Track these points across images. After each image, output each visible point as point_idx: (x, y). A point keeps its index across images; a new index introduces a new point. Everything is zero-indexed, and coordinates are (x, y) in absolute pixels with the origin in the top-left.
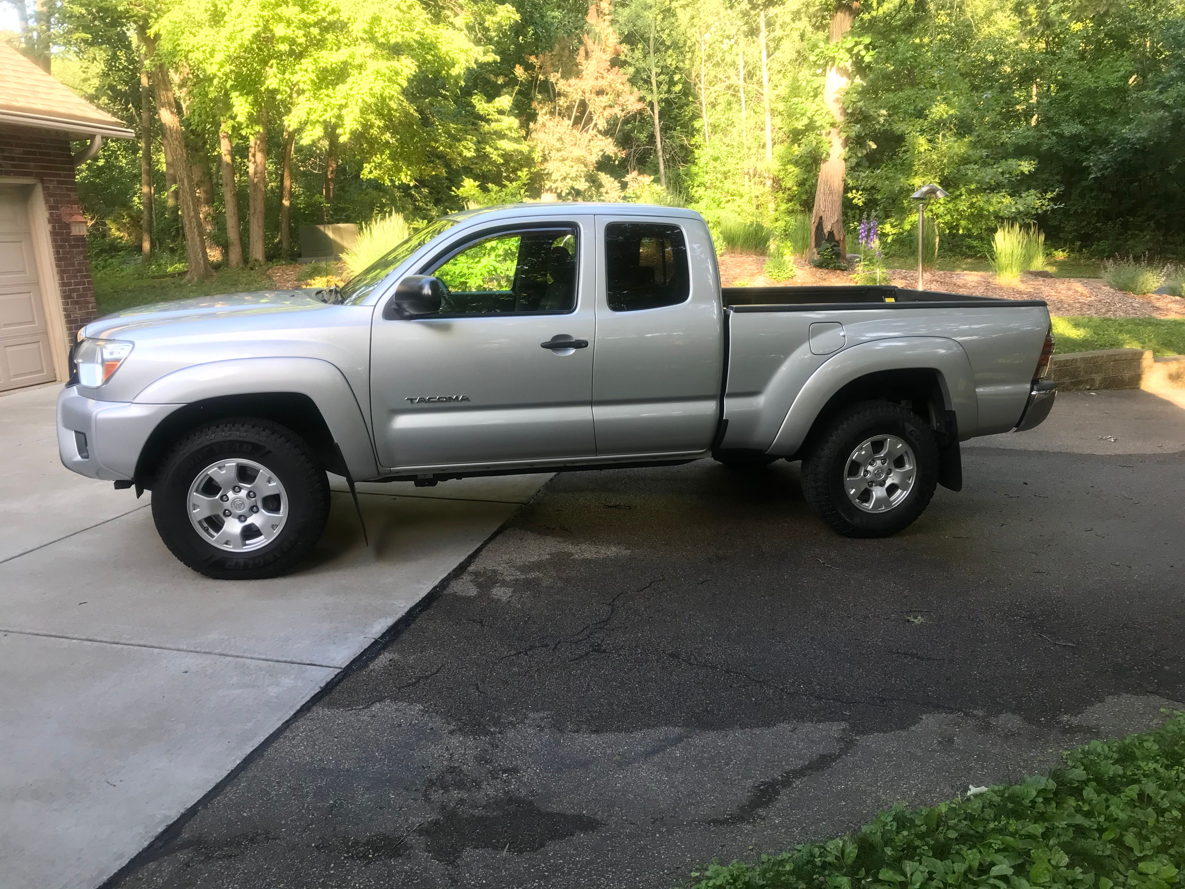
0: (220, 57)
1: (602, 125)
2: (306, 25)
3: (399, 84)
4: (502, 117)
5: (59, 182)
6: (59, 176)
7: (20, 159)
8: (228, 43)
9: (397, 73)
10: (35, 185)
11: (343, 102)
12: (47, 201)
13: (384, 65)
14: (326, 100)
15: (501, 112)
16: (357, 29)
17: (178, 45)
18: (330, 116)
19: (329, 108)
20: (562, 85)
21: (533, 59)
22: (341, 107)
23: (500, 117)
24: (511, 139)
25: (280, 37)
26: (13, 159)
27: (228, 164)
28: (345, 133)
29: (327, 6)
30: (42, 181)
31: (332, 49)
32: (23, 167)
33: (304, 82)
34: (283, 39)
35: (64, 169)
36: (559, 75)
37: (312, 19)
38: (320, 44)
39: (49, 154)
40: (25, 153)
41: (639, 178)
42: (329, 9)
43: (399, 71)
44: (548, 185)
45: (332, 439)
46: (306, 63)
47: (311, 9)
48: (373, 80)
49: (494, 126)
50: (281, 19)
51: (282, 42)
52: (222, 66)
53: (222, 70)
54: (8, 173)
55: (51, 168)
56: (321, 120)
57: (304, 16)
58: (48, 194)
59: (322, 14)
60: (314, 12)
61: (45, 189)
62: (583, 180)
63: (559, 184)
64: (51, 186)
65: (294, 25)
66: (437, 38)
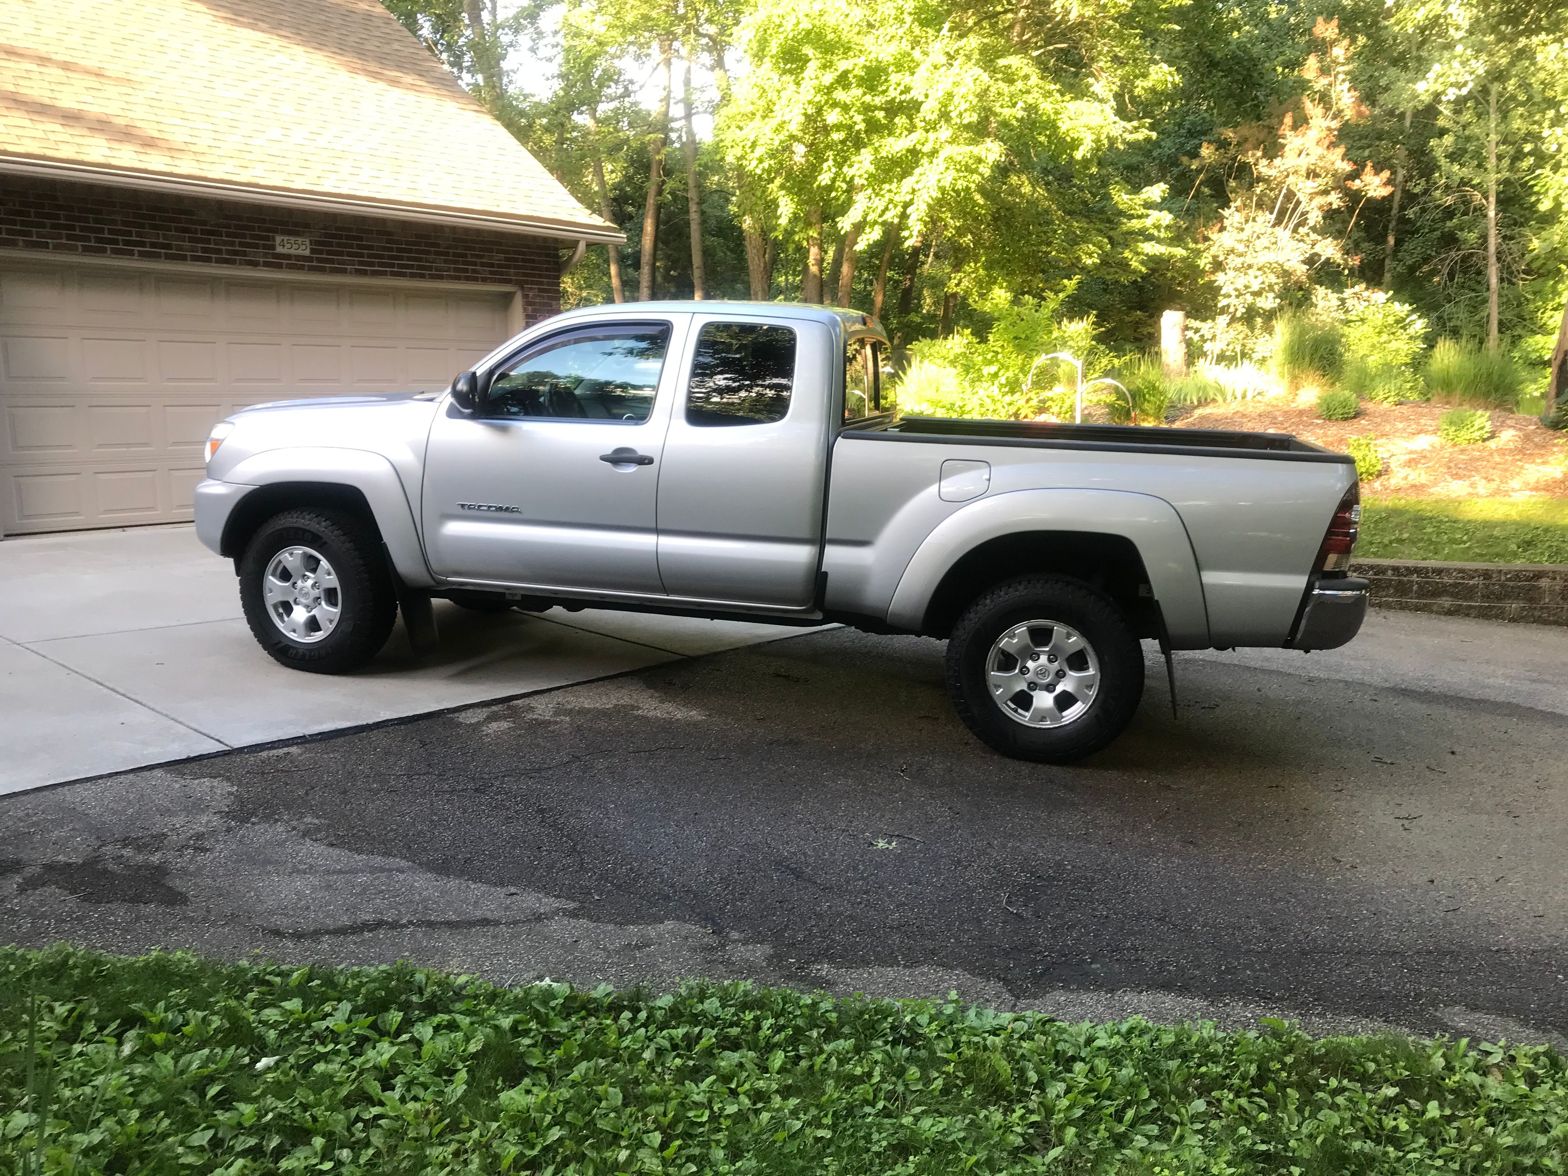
0: (760, 151)
1: (1315, 217)
2: (867, 109)
3: (980, 174)
4: (1150, 212)
5: (540, 290)
6: (542, 283)
7: (499, 266)
8: (774, 136)
9: (980, 161)
10: (514, 293)
11: (908, 198)
12: (525, 310)
13: (963, 152)
14: (888, 196)
15: (1148, 205)
16: (929, 111)
17: (722, 141)
18: (892, 216)
19: (891, 206)
20: (1263, 168)
21: (1229, 134)
22: (906, 206)
23: (1145, 212)
24: (1159, 241)
25: (834, 126)
26: (492, 265)
27: (815, 276)
28: (911, 236)
29: (899, 85)
30: (523, 289)
31: (901, 134)
32: (501, 273)
33: (860, 176)
34: (838, 127)
35: (548, 277)
36: (1259, 154)
37: (879, 101)
38: (888, 129)
39: (533, 261)
40: (506, 259)
41: (1366, 294)
42: (902, 88)
43: (983, 157)
44: (1222, 302)
45: (380, 538)
46: (866, 154)
47: (880, 89)
48: (943, 170)
49: (1136, 224)
50: (835, 105)
51: (838, 130)
52: (761, 161)
53: (761, 166)
54: (484, 280)
55: (534, 276)
56: (880, 220)
57: (868, 99)
58: (527, 303)
59: (892, 93)
60: (884, 92)
61: (525, 296)
62: (1271, 295)
63: (1233, 301)
64: (531, 294)
65: (854, 109)
66: (1057, 113)
